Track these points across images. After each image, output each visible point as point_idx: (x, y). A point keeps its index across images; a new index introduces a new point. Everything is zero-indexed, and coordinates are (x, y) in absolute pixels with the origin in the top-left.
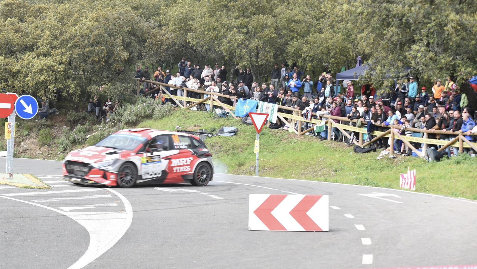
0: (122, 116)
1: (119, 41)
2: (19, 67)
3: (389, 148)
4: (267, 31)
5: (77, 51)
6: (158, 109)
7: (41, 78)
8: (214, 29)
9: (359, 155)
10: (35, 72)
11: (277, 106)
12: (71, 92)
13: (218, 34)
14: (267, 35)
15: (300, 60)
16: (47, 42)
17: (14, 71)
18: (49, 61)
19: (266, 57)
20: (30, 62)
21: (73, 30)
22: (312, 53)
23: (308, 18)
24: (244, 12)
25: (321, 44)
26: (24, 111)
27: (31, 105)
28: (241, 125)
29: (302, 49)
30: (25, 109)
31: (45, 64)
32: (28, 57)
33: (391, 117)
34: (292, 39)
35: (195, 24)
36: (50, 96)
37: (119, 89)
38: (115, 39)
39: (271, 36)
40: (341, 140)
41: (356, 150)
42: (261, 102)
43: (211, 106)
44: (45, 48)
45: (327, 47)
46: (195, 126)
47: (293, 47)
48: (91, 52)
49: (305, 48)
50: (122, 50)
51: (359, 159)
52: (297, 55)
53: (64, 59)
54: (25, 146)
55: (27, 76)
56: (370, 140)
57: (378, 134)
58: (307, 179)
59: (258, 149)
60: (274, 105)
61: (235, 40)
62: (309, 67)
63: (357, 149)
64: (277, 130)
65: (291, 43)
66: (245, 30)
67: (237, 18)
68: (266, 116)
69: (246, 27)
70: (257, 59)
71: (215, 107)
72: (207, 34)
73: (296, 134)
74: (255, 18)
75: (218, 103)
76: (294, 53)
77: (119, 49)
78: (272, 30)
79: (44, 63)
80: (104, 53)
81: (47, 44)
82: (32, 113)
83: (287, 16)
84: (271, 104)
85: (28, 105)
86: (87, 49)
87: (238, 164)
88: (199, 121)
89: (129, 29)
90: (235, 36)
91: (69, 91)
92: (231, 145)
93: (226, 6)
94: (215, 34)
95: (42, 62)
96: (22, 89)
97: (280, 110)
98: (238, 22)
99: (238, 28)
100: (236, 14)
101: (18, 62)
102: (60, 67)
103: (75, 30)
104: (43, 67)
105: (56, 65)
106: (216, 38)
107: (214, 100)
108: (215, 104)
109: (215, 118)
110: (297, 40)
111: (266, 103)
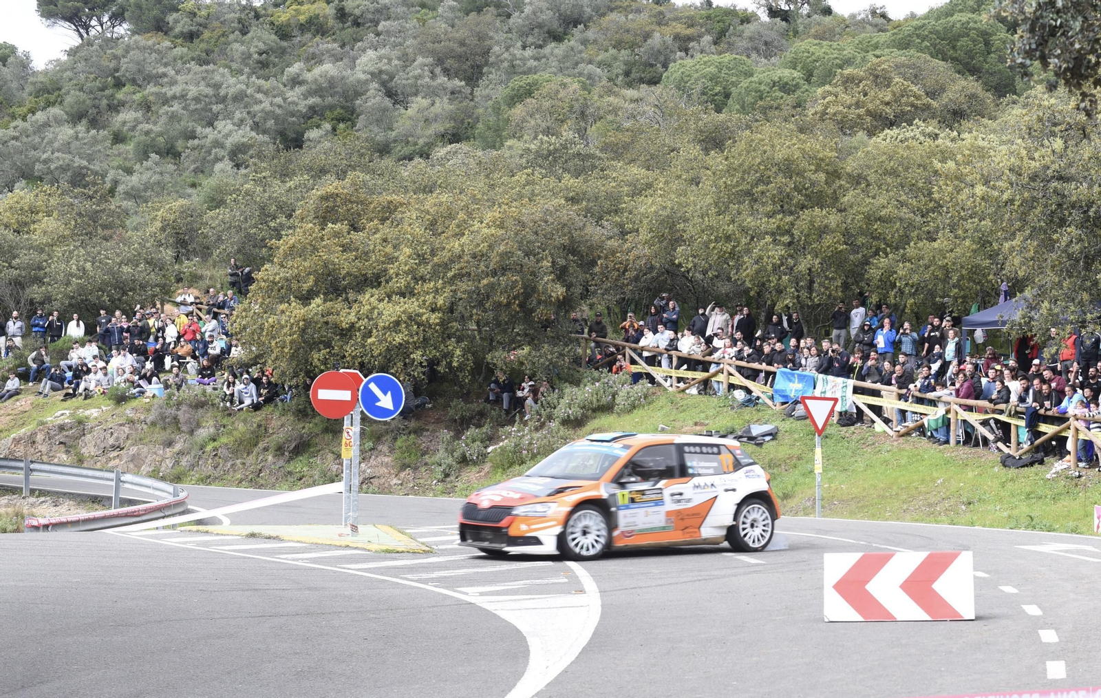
0: (555, 408)
1: (546, 264)
2: (352, 318)
3: (1068, 457)
4: (828, 240)
5: (464, 286)
6: (623, 394)
7: (396, 339)
8: (728, 238)
9: (1013, 472)
10: (384, 328)
11: (851, 383)
12: (455, 364)
13: (734, 247)
14: (829, 247)
15: (893, 293)
16: (407, 268)
17: (344, 325)
18: (412, 305)
19: (827, 288)
20: (374, 308)
21: (456, 245)
22: (915, 278)
23: (905, 213)
24: (783, 204)
25: (932, 261)
26: (377, 404)
27: (389, 393)
28: (783, 420)
29: (896, 272)
30: (379, 400)
31: (404, 312)
32: (369, 298)
33: (1071, 398)
34: (876, 253)
35: (691, 230)
36: (416, 374)
37: (549, 357)
38: (538, 261)
39: (836, 249)
40: (977, 445)
41: (1007, 463)
42: (821, 376)
43: (725, 386)
44: (402, 281)
45: (945, 267)
46: (696, 424)
47: (879, 268)
48: (491, 286)
49: (902, 270)
50: (553, 280)
51: (1012, 480)
52: (887, 283)
53: (440, 302)
54: (369, 471)
55: (369, 334)
56: (1032, 443)
58: (916, 521)
59: (821, 466)
60: (846, 380)
61: (769, 258)
62: (911, 306)
63: (1006, 461)
64: (852, 428)
65: (875, 261)
66: (786, 239)
67: (770, 215)
68: (833, 402)
69: (788, 232)
70: (811, 293)
71: (732, 387)
72: (714, 248)
73: (889, 435)
74: (806, 215)
75: (738, 379)
76: (880, 280)
77: (546, 279)
78: (839, 236)
79: (402, 309)
80: (517, 288)
81: (407, 273)
82: (392, 409)
83: (866, 210)
84: (840, 380)
85: (385, 394)
86: (485, 282)
87: (781, 495)
88: (703, 415)
89: (565, 240)
90: (768, 251)
91: (451, 362)
92: (767, 460)
93: (749, 193)
94: (729, 247)
95: (397, 308)
96: (360, 360)
97: (857, 390)
98: (773, 223)
99: (773, 234)
100: (769, 208)
101: (350, 308)
102: (434, 316)
103: (459, 245)
104: (400, 316)
105: (425, 313)
106: (732, 254)
107: (730, 374)
108: (733, 380)
109: (733, 408)
110: (887, 255)
111: (830, 378)
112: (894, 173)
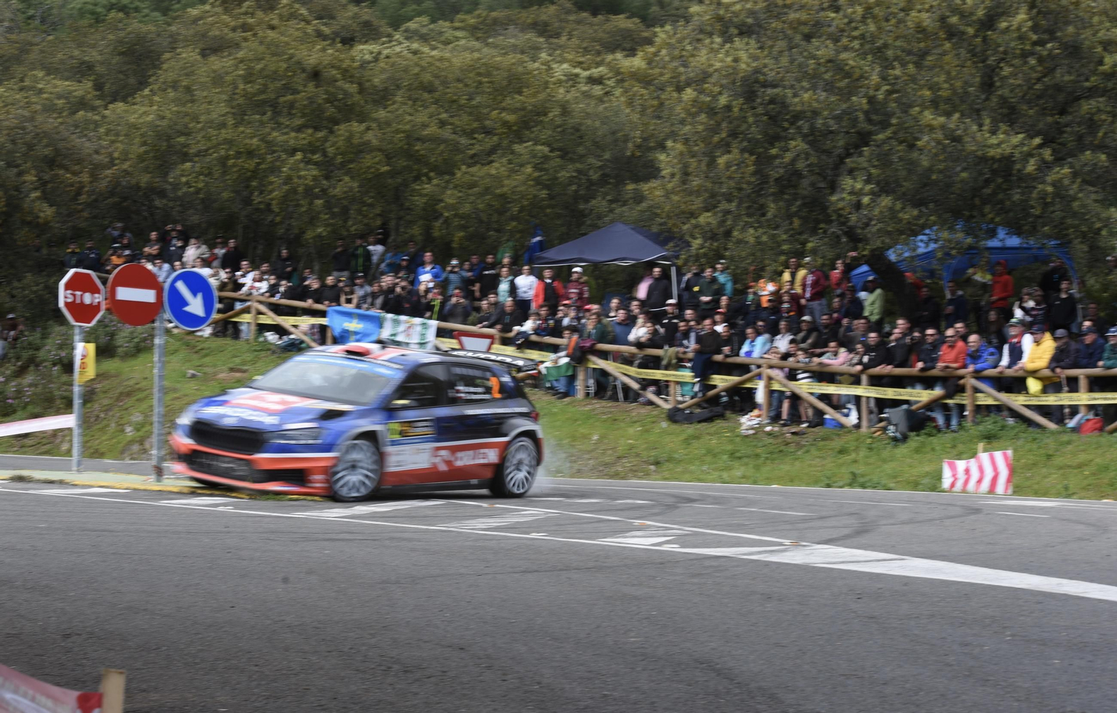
4: (368, 160)
6: (125, 335)
8: (250, 153)
13: (258, 164)
14: (368, 168)
15: (438, 224)
19: (365, 216)
22: (466, 208)
23: (447, 133)
24: (317, 120)
25: (487, 190)
26: (187, 309)
29: (442, 201)
30: (186, 304)
34: (417, 178)
39: (378, 170)
43: (253, 328)
45: (503, 196)
46: (232, 370)
47: (421, 195)
49: (450, 197)
50: (40, 199)
51: (695, 436)
52: (431, 212)
57: (721, 381)
60: (425, 321)
61: (300, 178)
62: (460, 240)
65: (418, 187)
66: (318, 157)
67: (299, 129)
69: (321, 149)
70: (346, 221)
71: (263, 328)
74: (342, 129)
75: (270, 318)
76: (424, 209)
78: (379, 157)
82: (203, 315)
83: (407, 127)
84: (417, 320)
85: (195, 294)
88: (238, 361)
90: (299, 170)
93: (274, 105)
94: (251, 164)
98: (306, 136)
99: (304, 151)
100: (298, 122)
106: (255, 173)
107: (260, 313)
108: (264, 320)
109: (274, 352)
110: (430, 179)
111: (403, 318)
112: (430, 89)
